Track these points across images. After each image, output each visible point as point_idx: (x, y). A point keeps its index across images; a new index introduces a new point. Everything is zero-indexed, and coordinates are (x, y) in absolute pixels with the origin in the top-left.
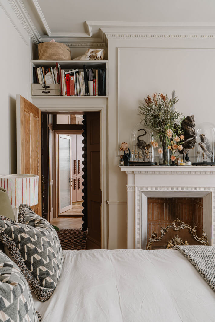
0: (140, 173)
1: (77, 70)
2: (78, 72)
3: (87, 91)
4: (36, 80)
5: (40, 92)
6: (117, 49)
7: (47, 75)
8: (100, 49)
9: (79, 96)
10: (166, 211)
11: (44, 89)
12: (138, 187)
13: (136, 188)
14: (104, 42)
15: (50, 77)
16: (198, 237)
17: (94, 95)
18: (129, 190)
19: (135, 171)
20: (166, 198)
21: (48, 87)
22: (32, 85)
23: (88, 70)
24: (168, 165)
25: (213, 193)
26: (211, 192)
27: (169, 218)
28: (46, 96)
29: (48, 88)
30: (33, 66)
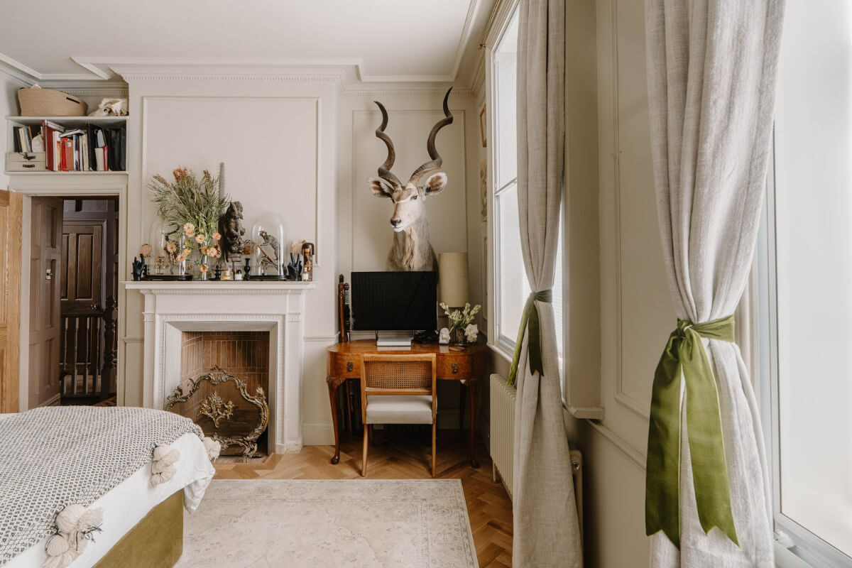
0: (161, 291)
1: (79, 131)
2: (78, 135)
3: (93, 165)
4: (18, 148)
5: (19, 166)
6: (142, 98)
7: (35, 138)
8: (119, 100)
9: (82, 172)
10: (239, 353)
11: (27, 160)
12: (160, 315)
13: (157, 317)
14: (125, 88)
15: (38, 143)
16: (248, 395)
17: (105, 170)
18: (147, 319)
19: (143, 289)
20: (239, 333)
21: (32, 158)
22: (7, 155)
23: (97, 132)
24: (205, 279)
25: (279, 324)
26: (277, 323)
27: (244, 365)
28: (28, 171)
29: (32, 160)
30: (12, 124)
